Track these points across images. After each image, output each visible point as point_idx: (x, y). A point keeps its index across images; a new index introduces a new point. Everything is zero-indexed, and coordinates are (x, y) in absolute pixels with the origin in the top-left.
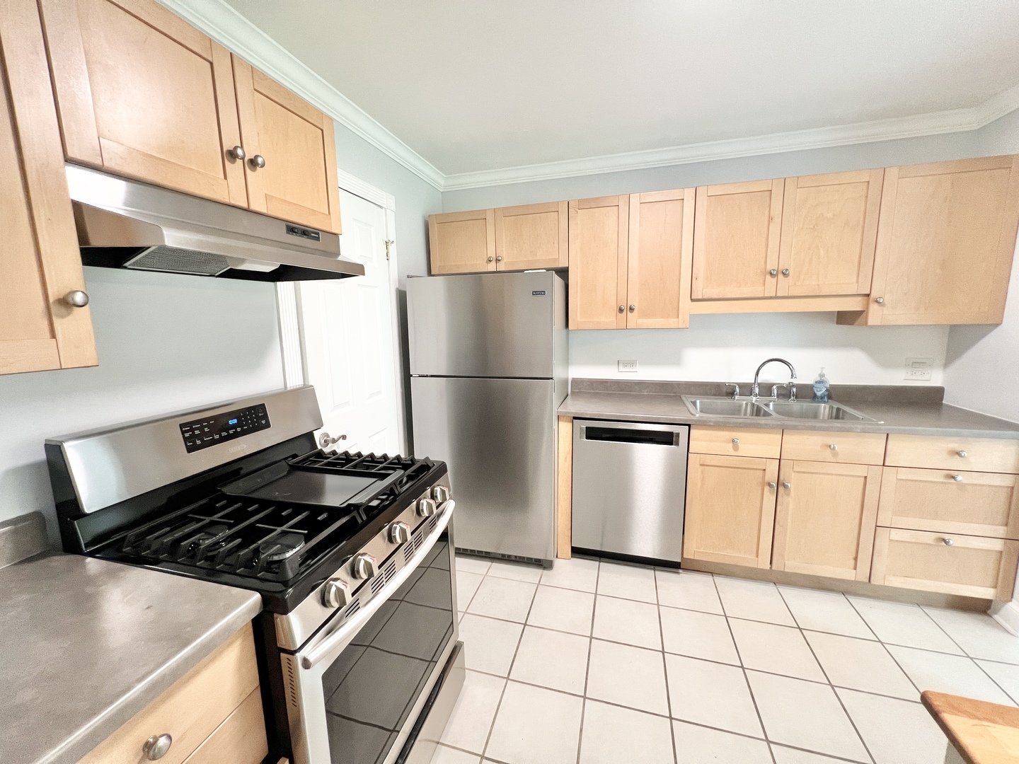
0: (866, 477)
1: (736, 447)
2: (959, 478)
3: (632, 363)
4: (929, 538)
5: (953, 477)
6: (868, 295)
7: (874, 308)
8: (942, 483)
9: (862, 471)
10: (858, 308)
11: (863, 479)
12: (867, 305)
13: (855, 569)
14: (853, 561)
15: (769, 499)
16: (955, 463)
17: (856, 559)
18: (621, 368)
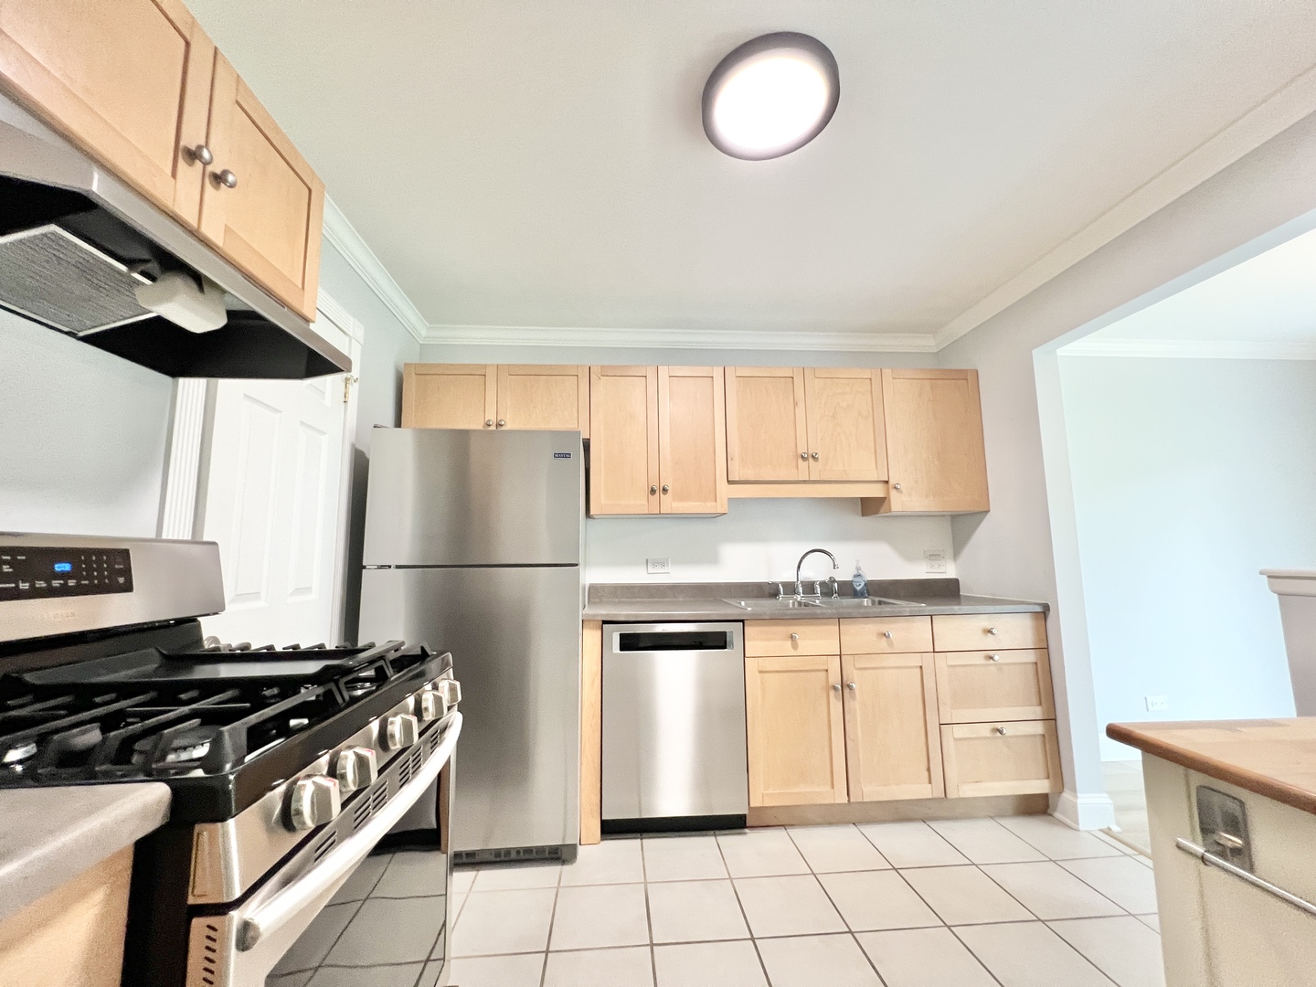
0: (921, 667)
1: (795, 646)
2: (996, 658)
3: (663, 563)
4: (985, 730)
5: (991, 658)
6: (887, 482)
7: (893, 493)
8: (983, 665)
9: (915, 660)
10: (881, 495)
11: (919, 670)
12: (888, 492)
13: (930, 783)
14: (926, 773)
15: (836, 706)
16: (989, 642)
17: (929, 770)
18: (651, 569)
